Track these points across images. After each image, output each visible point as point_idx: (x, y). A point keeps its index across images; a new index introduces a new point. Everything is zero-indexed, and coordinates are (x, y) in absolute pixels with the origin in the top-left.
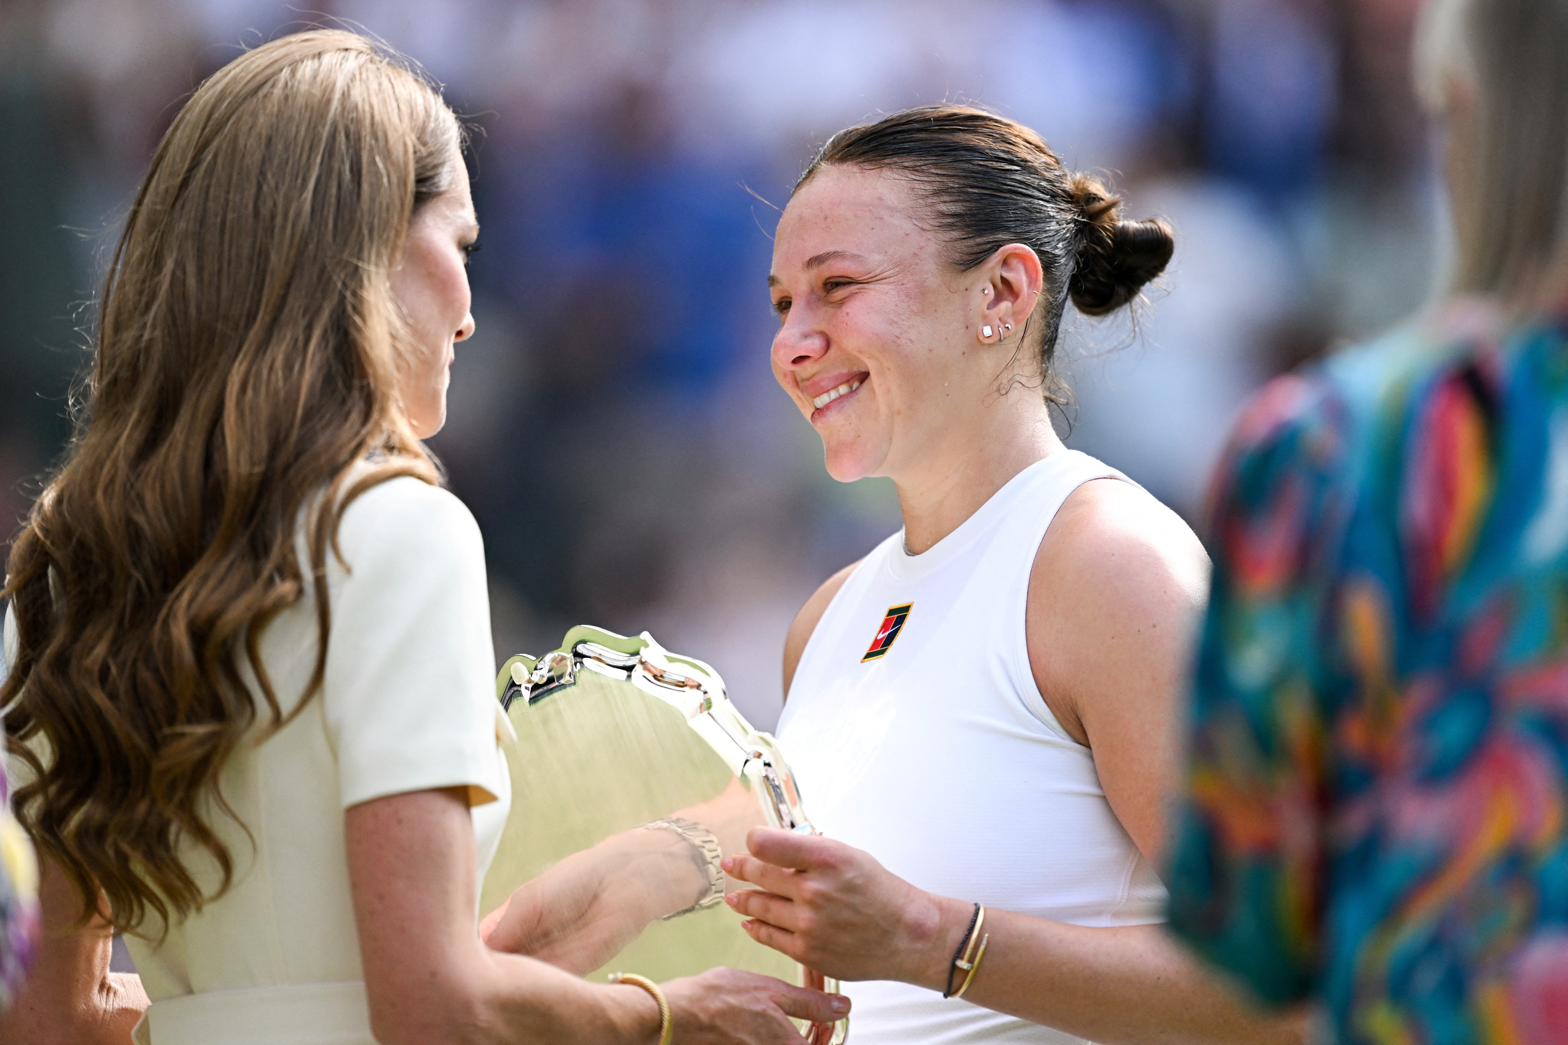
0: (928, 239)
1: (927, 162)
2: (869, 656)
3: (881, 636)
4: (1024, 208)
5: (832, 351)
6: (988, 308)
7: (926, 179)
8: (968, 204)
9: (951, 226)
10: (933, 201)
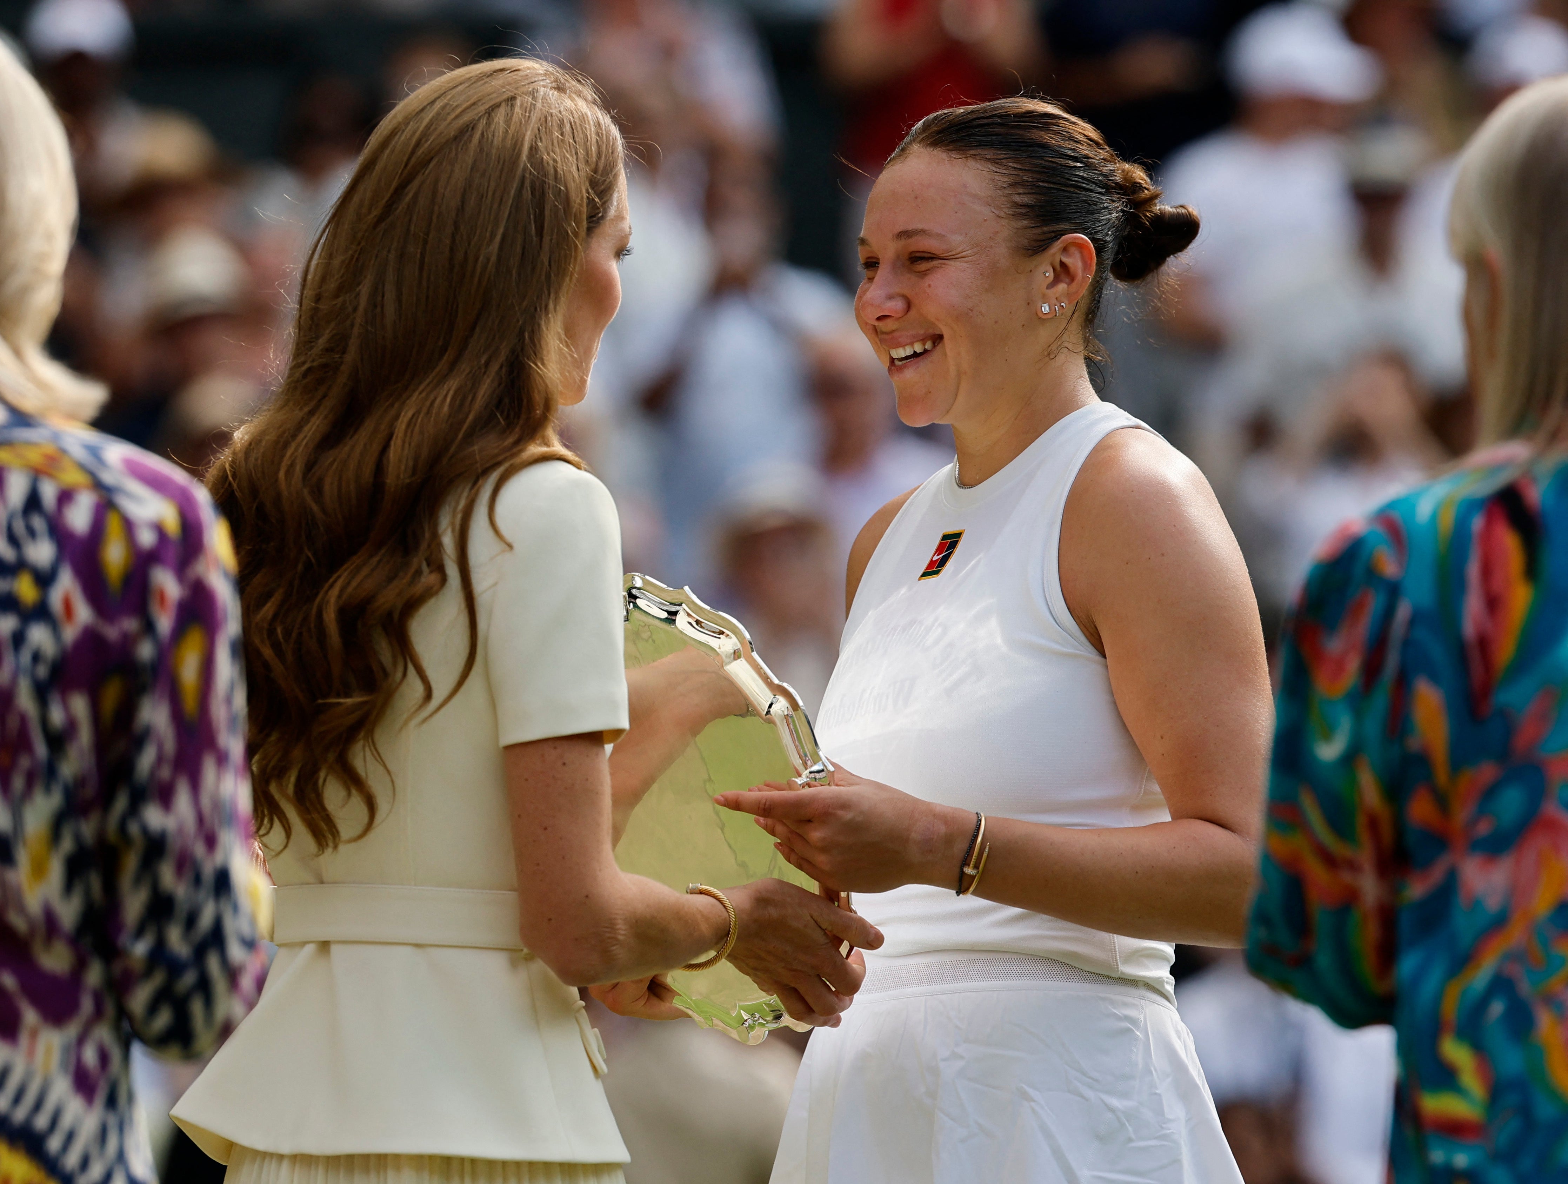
0: (1003, 225)
1: (1006, 156)
2: (925, 575)
3: (936, 558)
4: (1085, 201)
5: (913, 312)
6: (1047, 288)
7: (1005, 172)
8: (1038, 197)
9: (1023, 216)
10: (1010, 192)
